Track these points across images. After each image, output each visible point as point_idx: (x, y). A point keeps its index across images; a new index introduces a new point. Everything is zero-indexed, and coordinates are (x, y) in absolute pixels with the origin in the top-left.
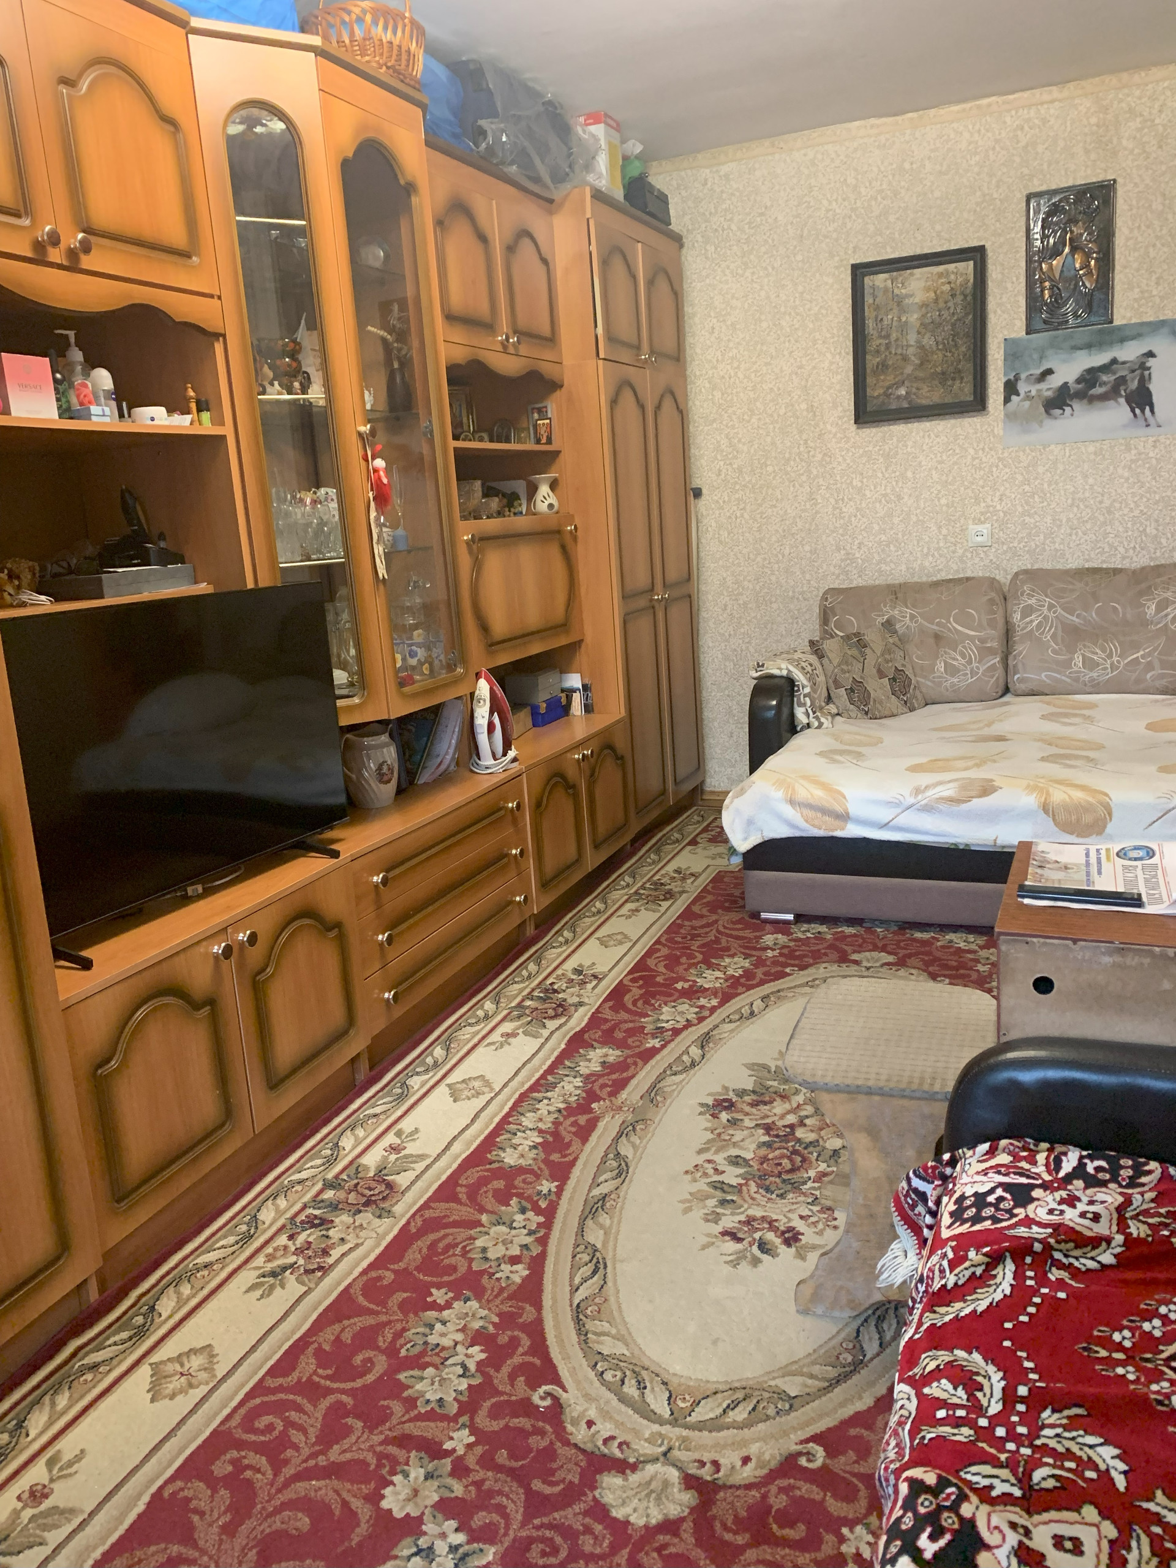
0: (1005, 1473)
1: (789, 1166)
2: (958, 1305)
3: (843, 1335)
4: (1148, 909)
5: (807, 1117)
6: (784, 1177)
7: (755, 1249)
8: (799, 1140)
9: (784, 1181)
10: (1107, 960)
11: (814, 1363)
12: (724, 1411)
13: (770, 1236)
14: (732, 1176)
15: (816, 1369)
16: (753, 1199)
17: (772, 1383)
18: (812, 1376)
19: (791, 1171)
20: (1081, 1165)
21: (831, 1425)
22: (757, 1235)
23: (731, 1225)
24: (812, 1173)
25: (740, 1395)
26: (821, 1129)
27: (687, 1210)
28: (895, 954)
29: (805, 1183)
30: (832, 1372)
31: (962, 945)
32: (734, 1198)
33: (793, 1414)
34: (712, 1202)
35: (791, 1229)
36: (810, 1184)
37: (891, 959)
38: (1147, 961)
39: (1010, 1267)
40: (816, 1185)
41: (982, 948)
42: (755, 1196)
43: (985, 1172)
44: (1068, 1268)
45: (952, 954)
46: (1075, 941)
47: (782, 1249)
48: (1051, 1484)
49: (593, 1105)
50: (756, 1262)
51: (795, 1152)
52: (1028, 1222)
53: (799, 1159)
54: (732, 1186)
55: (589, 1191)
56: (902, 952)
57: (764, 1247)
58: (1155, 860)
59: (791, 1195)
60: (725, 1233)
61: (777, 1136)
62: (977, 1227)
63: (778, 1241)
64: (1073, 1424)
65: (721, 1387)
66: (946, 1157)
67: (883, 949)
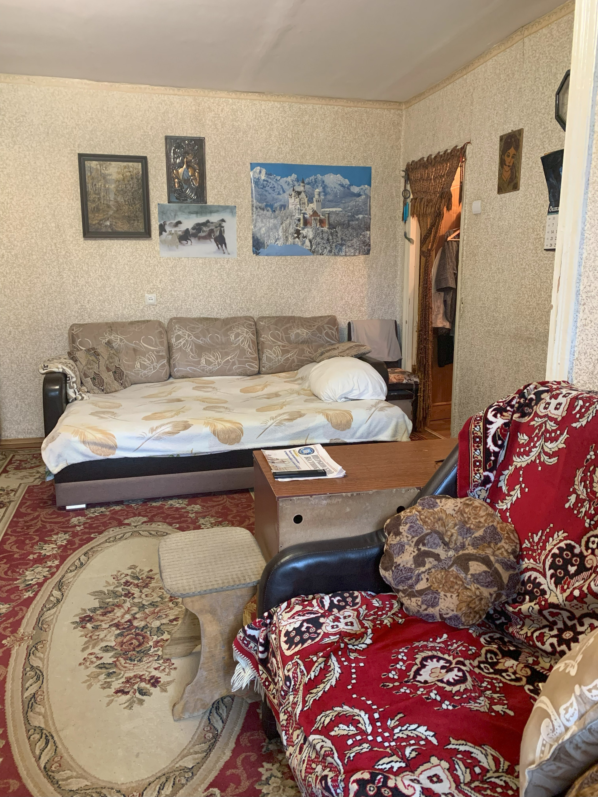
0: (395, 758)
1: (137, 643)
2: (322, 686)
3: (203, 724)
4: (329, 476)
5: (136, 613)
6: (137, 650)
7: (137, 694)
8: (137, 628)
9: (138, 652)
10: (324, 502)
11: (194, 745)
12: (159, 792)
13: (143, 685)
14: (108, 658)
15: (197, 748)
16: (125, 667)
17: (177, 765)
18: (196, 753)
19: (139, 646)
20: (332, 602)
21: (216, 774)
22: (136, 687)
23: (118, 686)
24: (151, 643)
25: (163, 779)
26: (146, 618)
27: (90, 686)
28: (147, 516)
29: (149, 650)
30: (205, 746)
31: (177, 505)
32: (114, 670)
33: (195, 778)
34: (102, 677)
35: (152, 677)
36: (152, 650)
37: (145, 519)
38: (340, 500)
39: (334, 658)
40: (156, 649)
41: (187, 505)
42: (126, 665)
43: (292, 617)
44: (356, 651)
45: (175, 511)
46: (311, 496)
47: (152, 690)
48: (414, 754)
49: (3, 642)
50: (141, 702)
51: (137, 634)
52: (326, 635)
53: (141, 638)
54: (110, 664)
55: (22, 695)
56: (150, 515)
57: (142, 692)
58: (315, 453)
59: (145, 659)
60: (117, 692)
61: (124, 628)
62: (306, 645)
63: (148, 686)
64: (401, 723)
65: (152, 780)
66: (266, 614)
67: (139, 515)
